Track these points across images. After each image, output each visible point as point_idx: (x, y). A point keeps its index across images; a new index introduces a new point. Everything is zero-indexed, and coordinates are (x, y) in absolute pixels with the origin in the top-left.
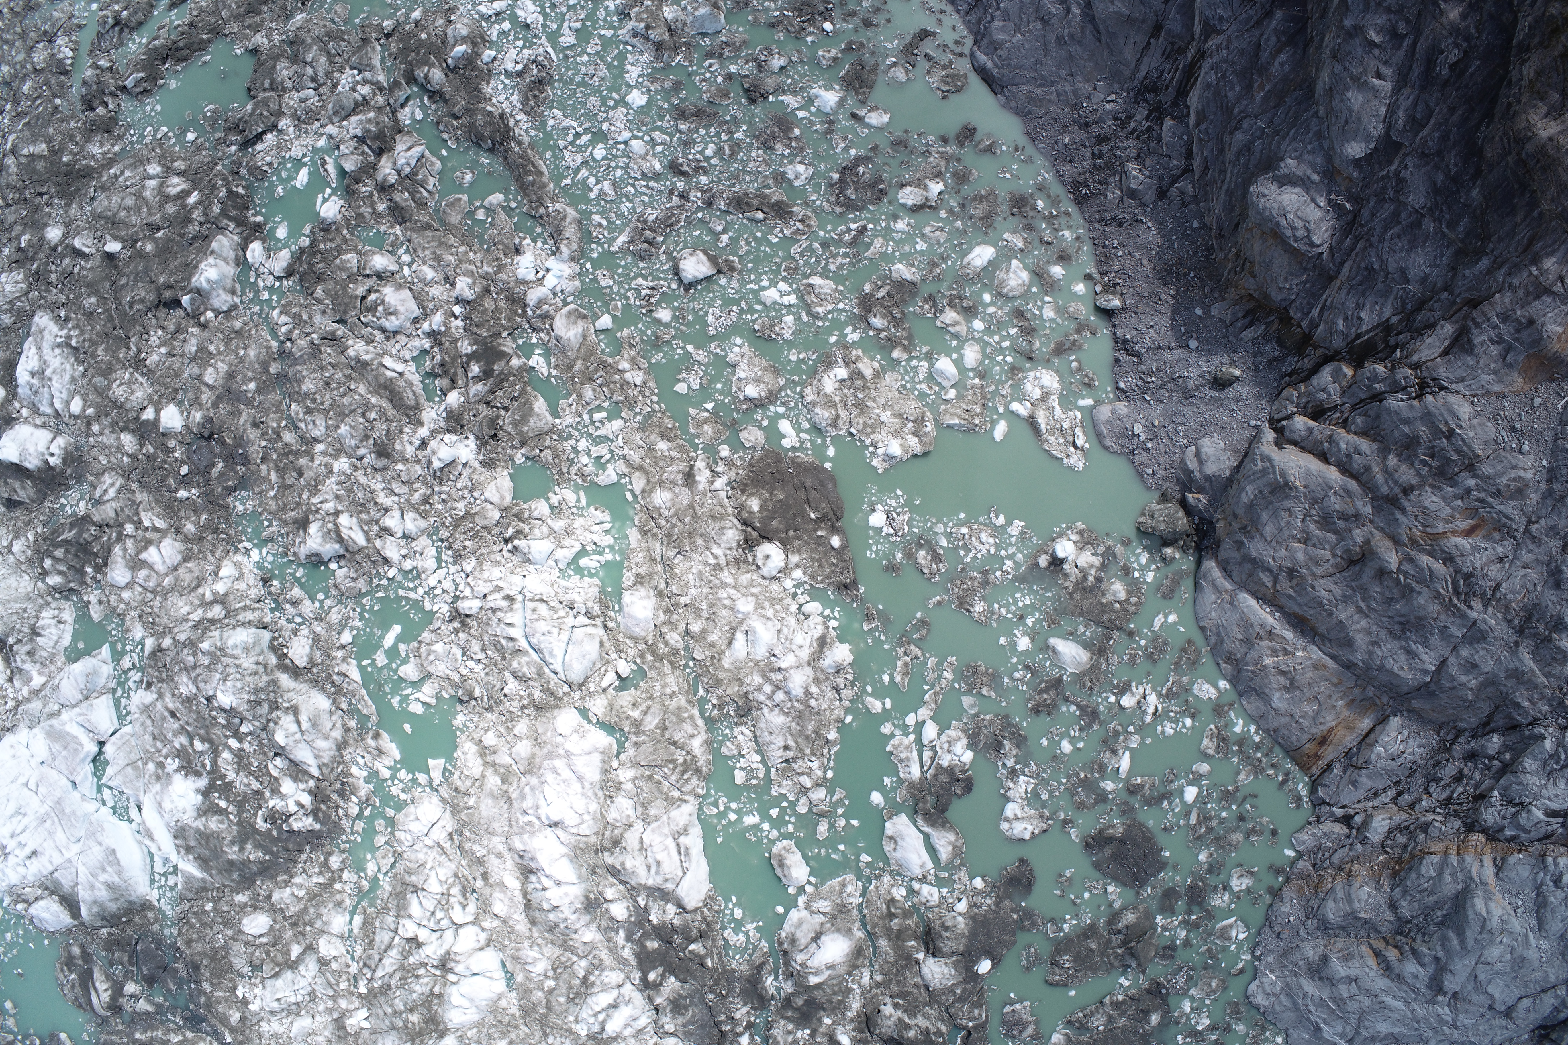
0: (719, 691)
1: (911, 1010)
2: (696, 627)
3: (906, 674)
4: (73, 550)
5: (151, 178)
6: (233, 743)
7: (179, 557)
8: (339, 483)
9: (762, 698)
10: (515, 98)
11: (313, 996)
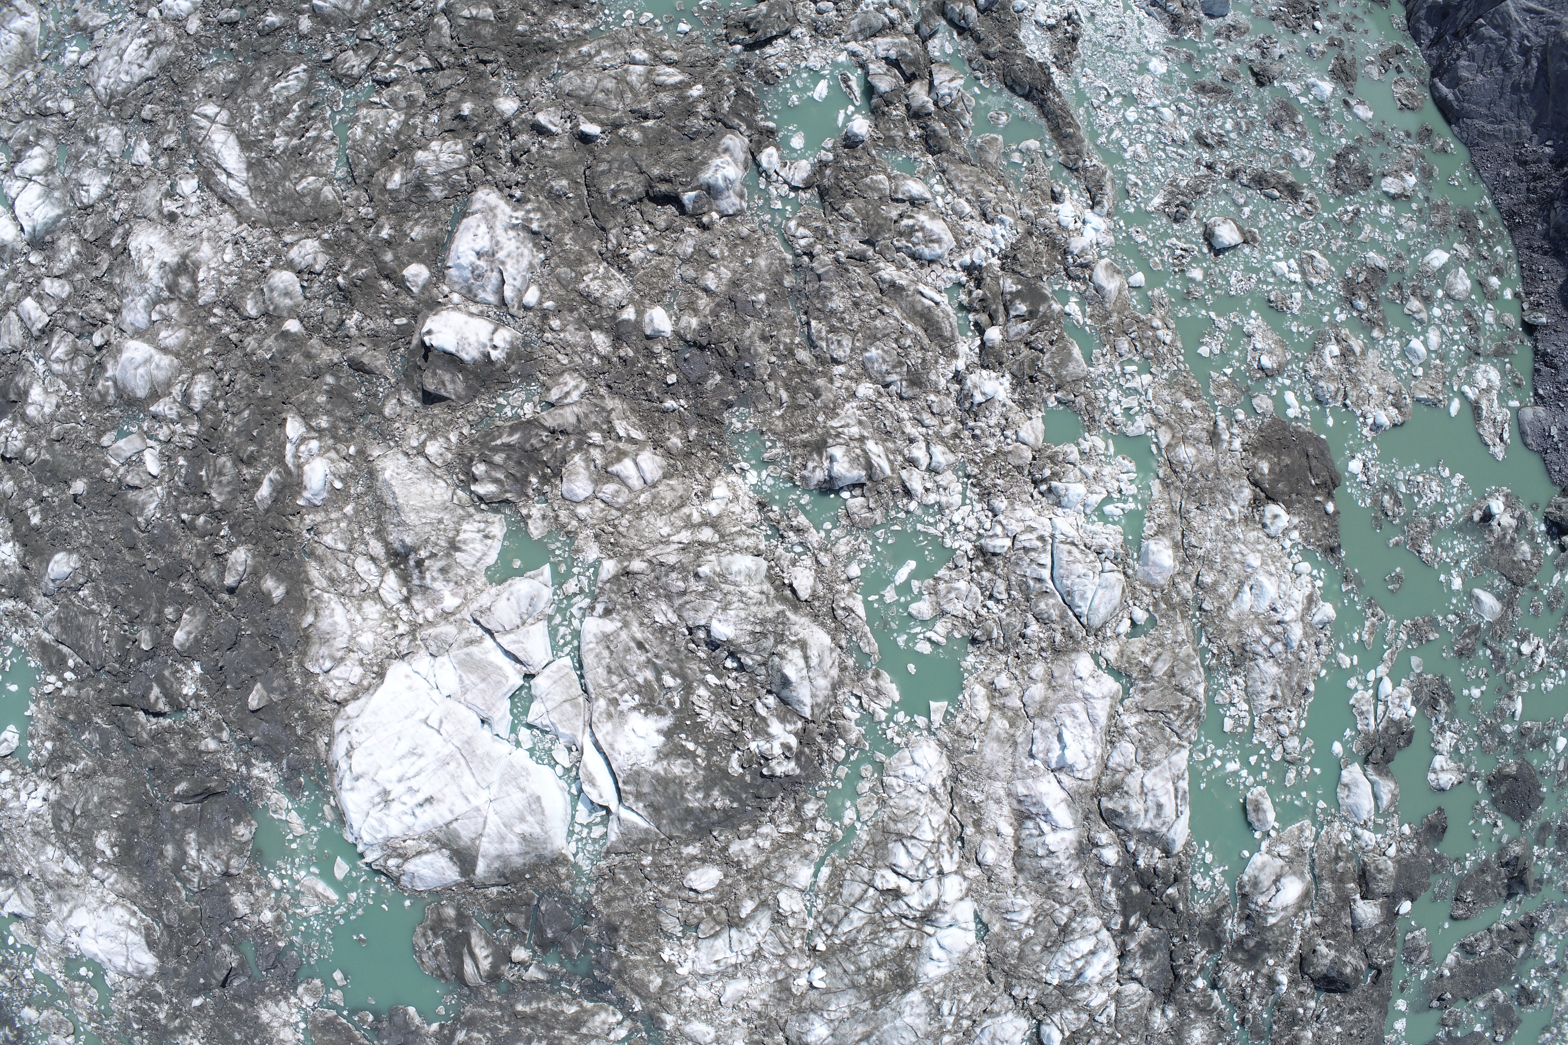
0: (1221, 642)
1: (1341, 949)
2: (1208, 579)
3: (1371, 634)
4: (515, 456)
5: (634, 62)
6: (712, 679)
7: (660, 473)
8: (860, 408)
9: (1260, 649)
10: (1046, 50)
11: (758, 955)
